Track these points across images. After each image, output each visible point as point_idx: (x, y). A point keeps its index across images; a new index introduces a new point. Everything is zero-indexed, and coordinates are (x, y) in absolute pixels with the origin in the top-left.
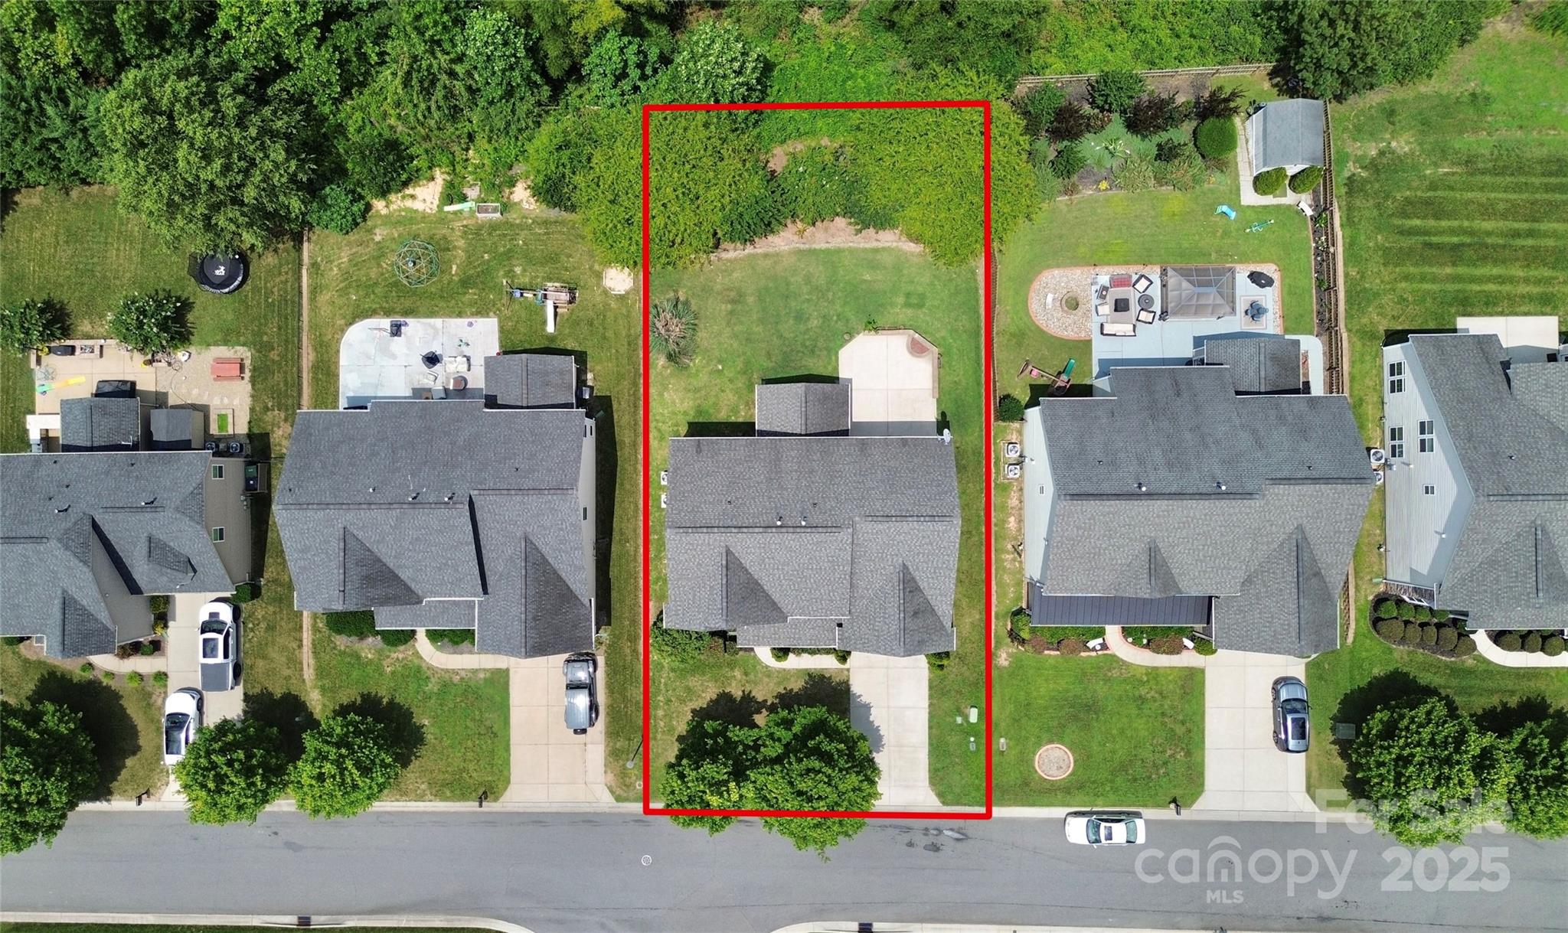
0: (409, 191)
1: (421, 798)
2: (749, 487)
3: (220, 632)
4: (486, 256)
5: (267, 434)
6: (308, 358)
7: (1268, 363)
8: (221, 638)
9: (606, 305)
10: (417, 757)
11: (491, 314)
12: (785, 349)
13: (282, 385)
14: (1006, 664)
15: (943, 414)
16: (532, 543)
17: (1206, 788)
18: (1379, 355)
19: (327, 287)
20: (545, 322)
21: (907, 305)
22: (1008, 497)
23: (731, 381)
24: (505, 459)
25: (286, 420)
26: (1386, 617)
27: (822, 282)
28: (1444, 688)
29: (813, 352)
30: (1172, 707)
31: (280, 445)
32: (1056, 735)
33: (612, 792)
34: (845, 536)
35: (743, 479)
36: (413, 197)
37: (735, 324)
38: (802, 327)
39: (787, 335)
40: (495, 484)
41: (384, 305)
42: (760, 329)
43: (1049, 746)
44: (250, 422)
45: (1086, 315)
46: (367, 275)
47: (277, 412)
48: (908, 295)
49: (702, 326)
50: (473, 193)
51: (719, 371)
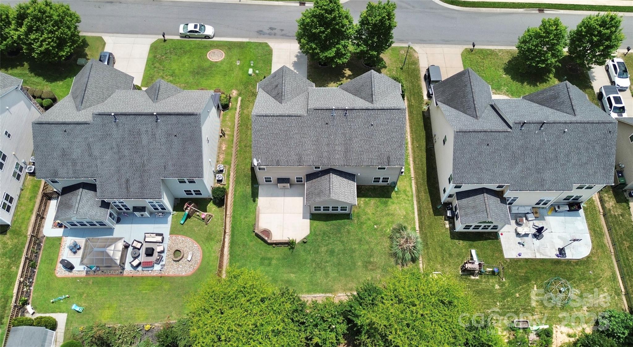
0: (572, 340)
1: (500, 51)
2: (361, 135)
3: (615, 108)
4: (517, 295)
5: (617, 202)
6: (607, 240)
7: (74, 204)
8: (614, 104)
9: (443, 266)
10: (506, 64)
11: (509, 261)
12: (340, 235)
13: (617, 228)
14: (233, 91)
15: (254, 201)
16: (473, 117)
17: (150, 45)
18: (13, 221)
19: (608, 280)
20: (478, 255)
21: (270, 259)
22: (224, 159)
23: (369, 219)
24: (495, 152)
25: (610, 210)
26: (49, 99)
27: (319, 274)
28: (32, 76)
29: (324, 234)
30: (159, 73)
31: (609, 197)
32: (214, 65)
33: (414, 50)
34: (311, 106)
35: (364, 140)
36: (569, 336)
37: (368, 249)
38: (330, 247)
39: (339, 243)
40: (499, 136)
41: (572, 268)
42: (354, 247)
43: (217, 61)
44: (629, 208)
45: (170, 247)
46: (586, 285)
47: (616, 214)
48: (270, 265)
49: (387, 249)
50: (532, 337)
51: (376, 224)
